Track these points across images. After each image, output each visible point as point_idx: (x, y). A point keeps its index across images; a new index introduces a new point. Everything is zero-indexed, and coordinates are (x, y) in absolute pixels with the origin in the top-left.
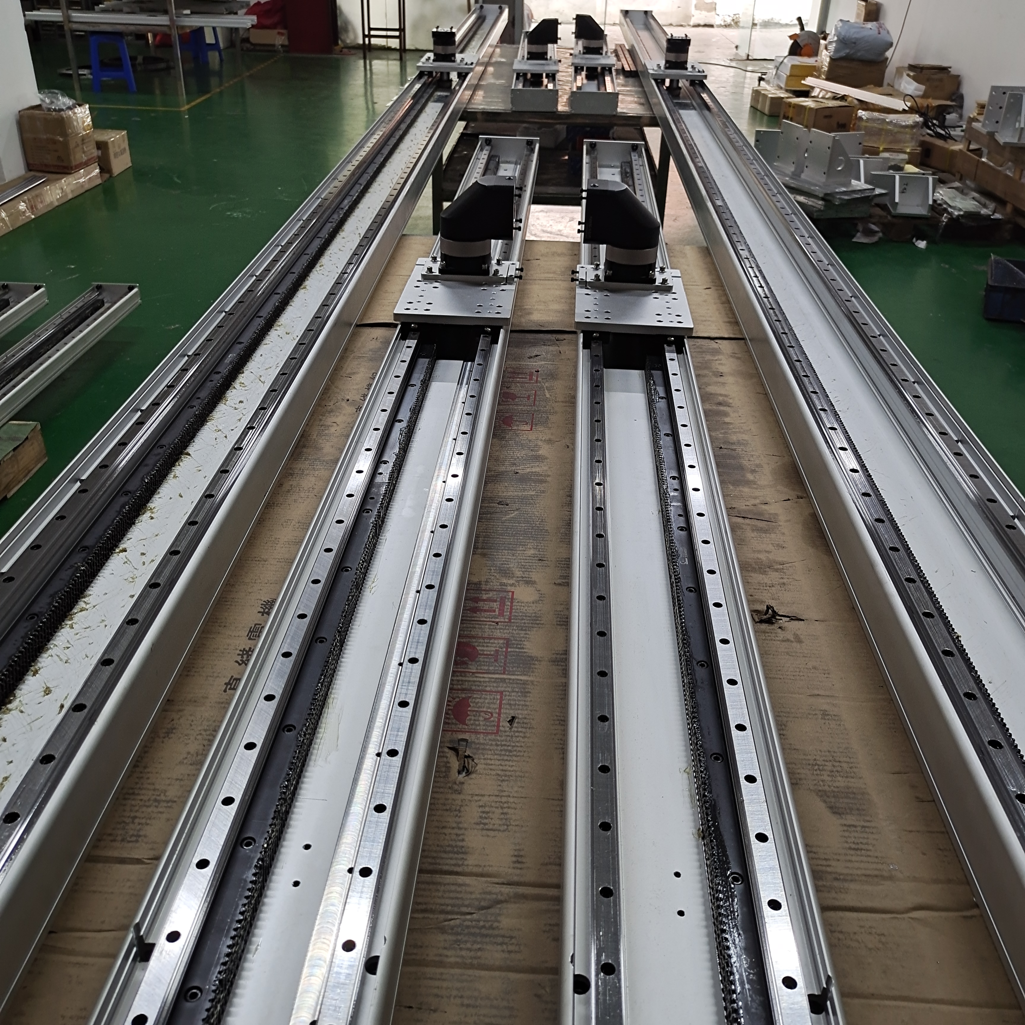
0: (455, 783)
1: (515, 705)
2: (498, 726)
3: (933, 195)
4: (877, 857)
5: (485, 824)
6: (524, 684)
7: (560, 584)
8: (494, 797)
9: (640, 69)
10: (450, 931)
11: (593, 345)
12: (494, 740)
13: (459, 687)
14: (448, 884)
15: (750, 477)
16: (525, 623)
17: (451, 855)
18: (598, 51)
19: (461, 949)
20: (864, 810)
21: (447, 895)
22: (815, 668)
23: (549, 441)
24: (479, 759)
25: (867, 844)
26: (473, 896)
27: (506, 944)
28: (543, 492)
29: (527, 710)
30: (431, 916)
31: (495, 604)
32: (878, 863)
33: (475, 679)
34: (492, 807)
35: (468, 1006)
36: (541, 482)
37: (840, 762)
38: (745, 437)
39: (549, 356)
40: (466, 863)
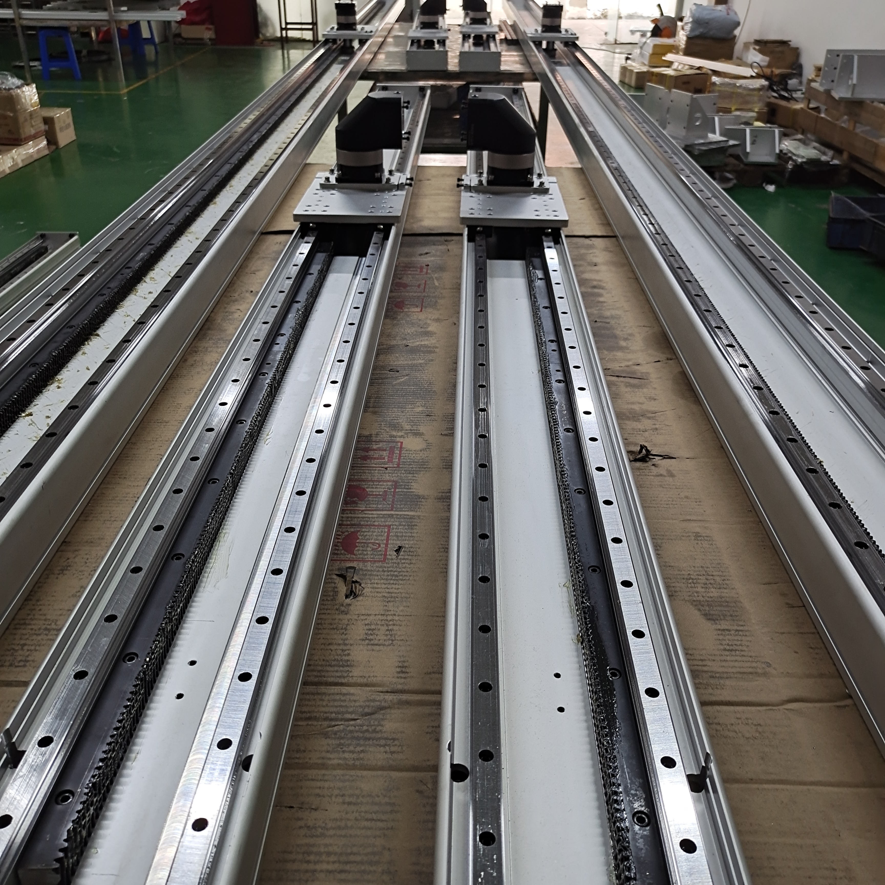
0: (343, 605)
1: (402, 536)
2: (385, 555)
3: (779, 146)
4: (750, 657)
5: (370, 640)
6: (411, 518)
7: (446, 435)
8: (380, 616)
9: (520, 37)
10: (333, 736)
11: (478, 239)
12: (381, 567)
13: (349, 523)
14: (333, 694)
15: (623, 343)
16: (412, 468)
17: (336, 668)
18: (482, 21)
19: (344, 752)
20: (737, 616)
21: (331, 704)
22: (687, 497)
23: (437, 320)
24: (366, 583)
25: (741, 645)
26: (357, 704)
27: (389, 745)
28: (432, 360)
29: (413, 540)
30: (315, 723)
31: (384, 452)
32: (752, 661)
33: (364, 516)
34: (377, 624)
35: (349, 803)
36: (430, 352)
37: (712, 575)
38: (618, 312)
39: (438, 253)
40: (350, 675)
